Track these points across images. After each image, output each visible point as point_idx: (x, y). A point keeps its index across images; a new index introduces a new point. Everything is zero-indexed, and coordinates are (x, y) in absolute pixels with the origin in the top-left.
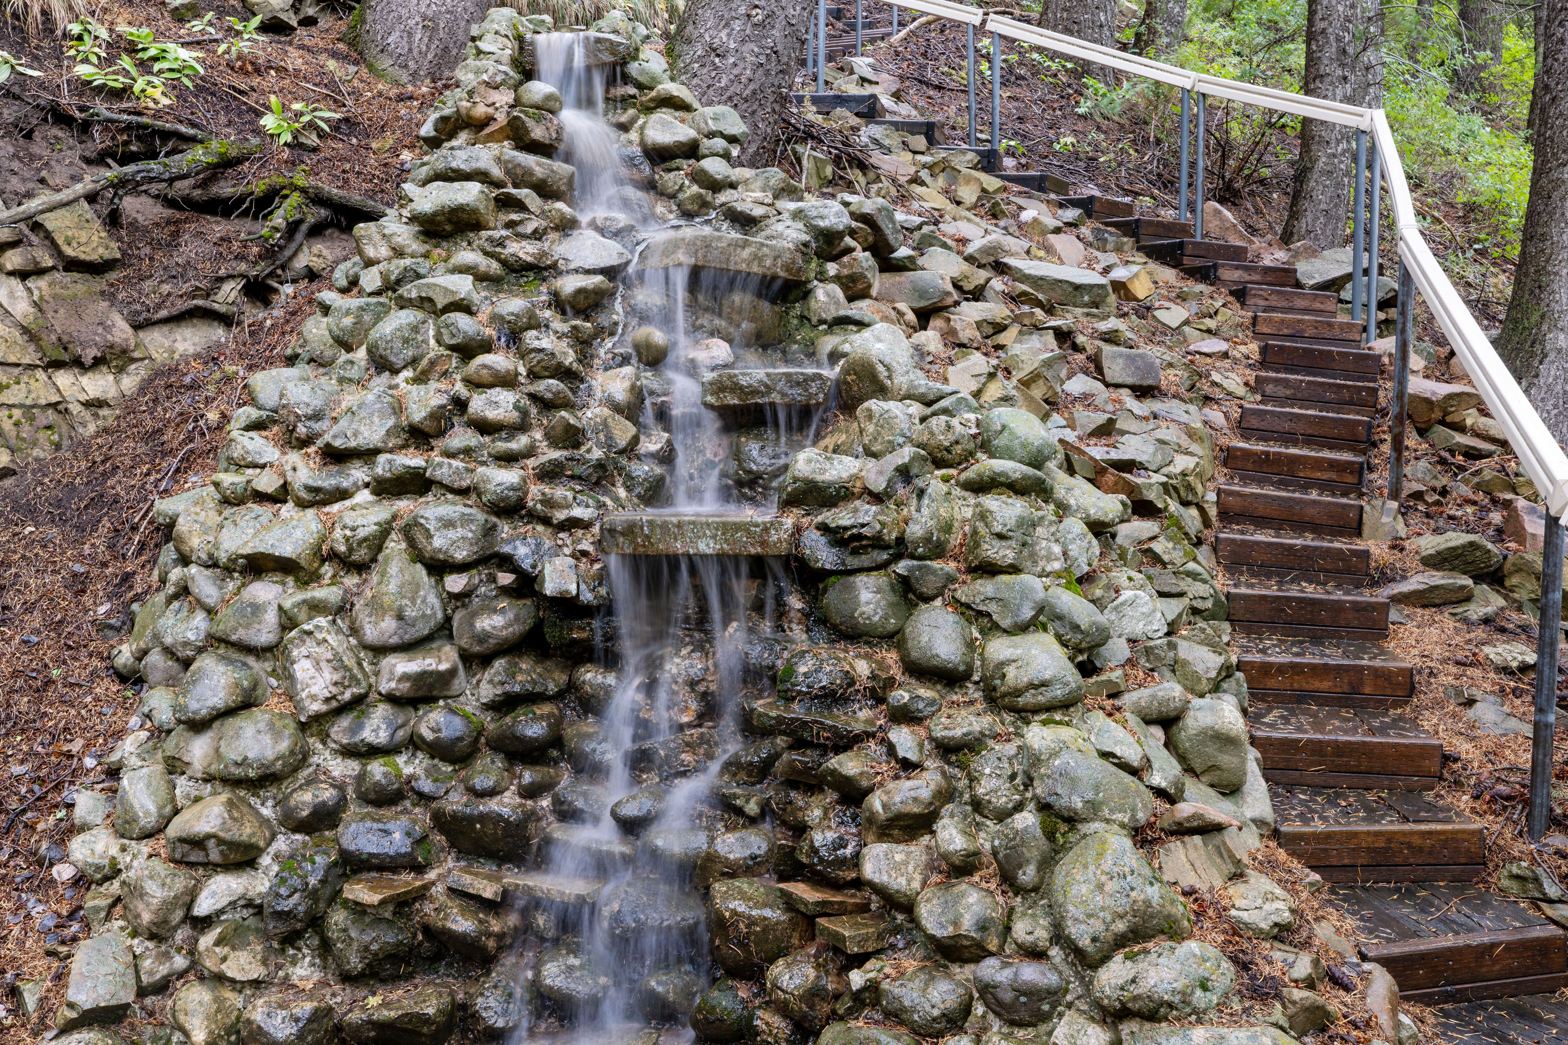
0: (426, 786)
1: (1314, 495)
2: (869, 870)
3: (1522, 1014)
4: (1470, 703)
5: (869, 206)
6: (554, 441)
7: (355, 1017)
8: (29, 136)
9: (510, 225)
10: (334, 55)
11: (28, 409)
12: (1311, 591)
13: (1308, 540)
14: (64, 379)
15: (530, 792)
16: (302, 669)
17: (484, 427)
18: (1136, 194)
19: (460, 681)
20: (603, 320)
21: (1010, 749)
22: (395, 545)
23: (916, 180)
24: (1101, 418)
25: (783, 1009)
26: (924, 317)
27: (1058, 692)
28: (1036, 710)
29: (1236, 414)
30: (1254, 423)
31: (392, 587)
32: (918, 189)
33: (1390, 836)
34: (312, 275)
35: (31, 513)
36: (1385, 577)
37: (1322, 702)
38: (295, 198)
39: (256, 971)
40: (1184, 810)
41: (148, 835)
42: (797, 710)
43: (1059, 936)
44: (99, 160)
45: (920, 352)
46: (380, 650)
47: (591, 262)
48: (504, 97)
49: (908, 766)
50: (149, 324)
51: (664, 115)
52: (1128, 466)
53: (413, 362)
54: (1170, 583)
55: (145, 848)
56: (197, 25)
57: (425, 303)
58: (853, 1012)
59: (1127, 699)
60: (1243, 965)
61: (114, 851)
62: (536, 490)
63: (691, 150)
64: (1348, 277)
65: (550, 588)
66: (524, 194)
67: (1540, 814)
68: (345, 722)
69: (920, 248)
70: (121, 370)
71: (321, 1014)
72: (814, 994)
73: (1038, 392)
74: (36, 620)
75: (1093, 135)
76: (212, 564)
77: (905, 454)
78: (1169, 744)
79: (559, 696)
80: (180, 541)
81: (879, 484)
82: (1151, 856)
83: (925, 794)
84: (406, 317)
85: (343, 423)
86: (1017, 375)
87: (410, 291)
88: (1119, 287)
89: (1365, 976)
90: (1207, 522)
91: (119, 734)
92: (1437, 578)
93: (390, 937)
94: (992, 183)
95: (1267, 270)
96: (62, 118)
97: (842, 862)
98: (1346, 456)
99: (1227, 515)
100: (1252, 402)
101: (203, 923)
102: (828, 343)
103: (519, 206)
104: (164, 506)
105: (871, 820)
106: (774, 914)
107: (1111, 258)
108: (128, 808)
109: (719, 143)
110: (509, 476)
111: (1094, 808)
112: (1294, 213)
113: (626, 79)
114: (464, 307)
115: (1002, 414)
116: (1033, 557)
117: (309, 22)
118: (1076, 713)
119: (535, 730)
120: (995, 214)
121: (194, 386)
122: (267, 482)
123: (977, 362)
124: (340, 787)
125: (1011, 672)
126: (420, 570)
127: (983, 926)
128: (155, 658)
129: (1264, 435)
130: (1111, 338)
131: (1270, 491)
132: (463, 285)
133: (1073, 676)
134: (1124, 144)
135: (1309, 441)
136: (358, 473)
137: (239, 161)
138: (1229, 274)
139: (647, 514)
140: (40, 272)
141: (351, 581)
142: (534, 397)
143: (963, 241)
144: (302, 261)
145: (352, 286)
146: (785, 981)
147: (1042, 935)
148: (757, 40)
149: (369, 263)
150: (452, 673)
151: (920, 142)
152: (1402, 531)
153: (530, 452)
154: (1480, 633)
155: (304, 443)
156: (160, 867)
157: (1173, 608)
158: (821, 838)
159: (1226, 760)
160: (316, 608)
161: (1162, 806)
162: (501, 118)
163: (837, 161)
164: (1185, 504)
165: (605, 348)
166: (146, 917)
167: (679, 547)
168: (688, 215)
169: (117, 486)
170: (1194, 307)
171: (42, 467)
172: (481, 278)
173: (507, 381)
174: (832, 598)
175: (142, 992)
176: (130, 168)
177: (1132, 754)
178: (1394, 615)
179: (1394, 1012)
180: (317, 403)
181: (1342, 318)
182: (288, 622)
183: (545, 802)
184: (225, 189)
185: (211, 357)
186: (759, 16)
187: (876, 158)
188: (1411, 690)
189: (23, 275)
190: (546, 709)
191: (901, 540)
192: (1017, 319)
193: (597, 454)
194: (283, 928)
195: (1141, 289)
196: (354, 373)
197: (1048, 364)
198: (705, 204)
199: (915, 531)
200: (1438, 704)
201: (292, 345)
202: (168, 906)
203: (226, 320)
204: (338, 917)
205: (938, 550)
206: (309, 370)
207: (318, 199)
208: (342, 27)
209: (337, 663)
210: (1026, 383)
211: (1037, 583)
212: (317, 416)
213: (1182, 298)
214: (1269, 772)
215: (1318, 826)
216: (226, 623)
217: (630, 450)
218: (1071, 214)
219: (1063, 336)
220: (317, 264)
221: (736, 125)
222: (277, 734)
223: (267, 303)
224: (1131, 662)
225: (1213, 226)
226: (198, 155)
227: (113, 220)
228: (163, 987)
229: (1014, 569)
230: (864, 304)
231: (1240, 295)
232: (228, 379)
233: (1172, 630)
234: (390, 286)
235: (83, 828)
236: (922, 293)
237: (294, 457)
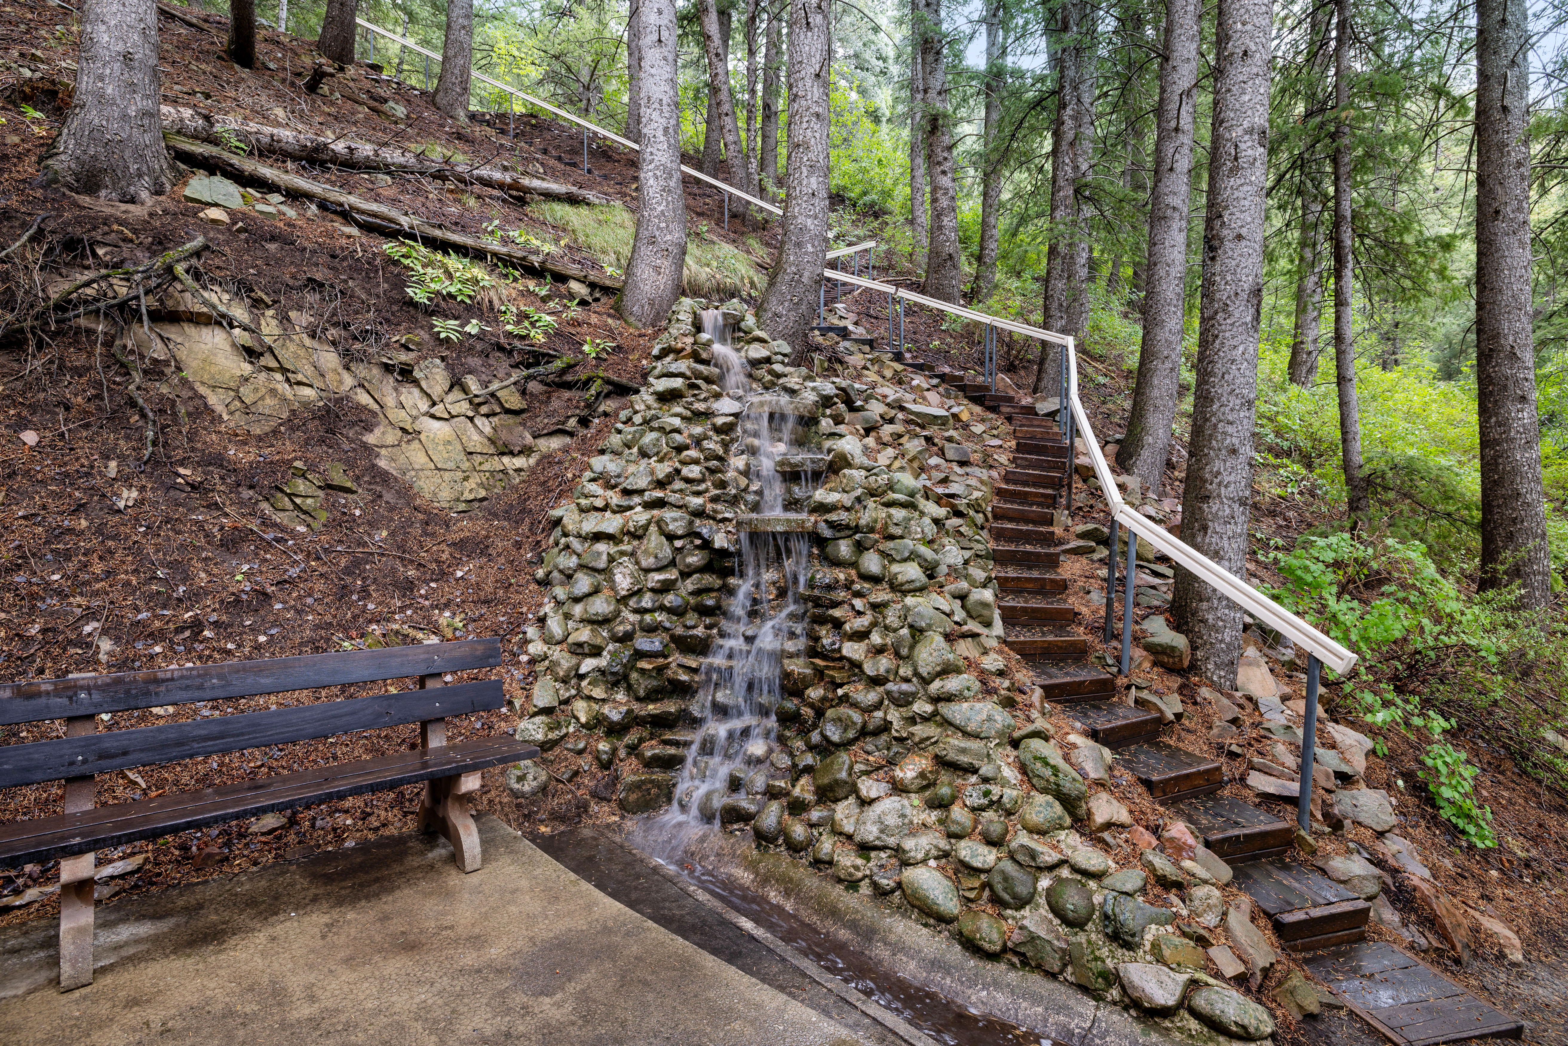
0: (667, 625)
1: (1034, 508)
2: (845, 652)
3: (1095, 707)
4: (1089, 592)
5: (844, 384)
6: (716, 486)
7: (643, 713)
8: (487, 356)
9: (694, 395)
10: (609, 315)
11: (491, 472)
12: (1029, 548)
13: (1030, 527)
14: (506, 460)
15: (708, 627)
16: (618, 578)
17: (688, 481)
18: (966, 369)
19: (679, 583)
20: (733, 436)
21: (899, 606)
22: (653, 528)
23: (865, 368)
24: (943, 475)
25: (812, 706)
26: (868, 431)
27: (918, 584)
28: (910, 591)
29: (1003, 473)
30: (1011, 477)
31: (653, 545)
32: (866, 372)
33: (1050, 642)
34: (606, 414)
35: (496, 516)
36: (1060, 543)
37: (1029, 593)
38: (599, 381)
39: (603, 696)
40: (965, 628)
41: (559, 643)
42: (816, 592)
43: (916, 674)
44: (516, 366)
45: (866, 448)
46: (647, 571)
47: (727, 411)
48: (689, 340)
49: (859, 613)
50: (540, 436)
51: (756, 345)
52: (953, 496)
53: (657, 454)
54: (967, 544)
55: (558, 648)
56: (551, 304)
57: (661, 429)
58: (838, 705)
59: (946, 588)
60: (983, 683)
61: (545, 649)
62: (709, 506)
63: (768, 360)
64: (1058, 411)
65: (717, 545)
66: (700, 382)
67: (1108, 633)
68: (635, 599)
69: (866, 401)
70: (529, 456)
71: (630, 712)
72: (824, 699)
73: (916, 465)
74: (502, 560)
75: (948, 340)
76: (579, 536)
77: (859, 491)
78: (963, 607)
79: (719, 590)
80: (564, 527)
81: (848, 504)
82: (951, 646)
83: (866, 623)
84: (654, 435)
85: (631, 479)
86: (907, 457)
87: (655, 424)
88: (955, 416)
89: (1032, 690)
90: (987, 520)
91: (541, 605)
92: (1081, 543)
93: (655, 683)
94: (899, 367)
95: (1023, 407)
96: (500, 348)
97: (834, 651)
98: (1050, 491)
99: (996, 517)
100: (1011, 468)
101: (582, 677)
102: (827, 444)
103: (698, 387)
104: (556, 513)
105: (845, 633)
106: (808, 671)
107: (952, 402)
108: (551, 632)
109: (780, 357)
110: (697, 501)
111: (929, 627)
112: (1039, 379)
113: (740, 330)
114: (678, 431)
115: (898, 476)
116: (910, 533)
117: (597, 300)
118: (925, 592)
119: (710, 602)
120: (900, 382)
121: (560, 462)
122: (599, 503)
123: (890, 452)
124: (633, 625)
125: (900, 577)
126: (663, 539)
127: (888, 671)
128: (555, 574)
129: (1015, 483)
130: (950, 439)
131: (1015, 506)
132: (677, 422)
133: (924, 579)
134: (963, 344)
135: (1034, 485)
136: (637, 499)
137: (575, 365)
138: (1005, 409)
139: (754, 516)
140: (495, 414)
141: (636, 543)
142: (707, 468)
143: (885, 397)
144: (601, 409)
145: (628, 421)
146: (812, 695)
147: (909, 673)
148: (796, 310)
149: (636, 412)
150: (676, 580)
151: (867, 348)
152: (1070, 522)
153: (707, 491)
154: (1097, 565)
155: (613, 487)
156: (567, 655)
157: (967, 554)
158: (825, 641)
159: (985, 612)
160: (622, 553)
161: (956, 627)
162: (689, 349)
163: (830, 360)
164: (977, 512)
165: (734, 448)
166: (561, 674)
167: (769, 529)
168: (767, 388)
169: (531, 504)
170: (988, 425)
171: (499, 497)
172: (684, 418)
173: (696, 462)
174: (829, 549)
175: (561, 703)
176: (531, 371)
177: (947, 609)
178: (1062, 558)
179: (1042, 703)
180: (619, 471)
181: (1056, 429)
182: (611, 559)
183: (715, 631)
184: (569, 378)
185: (566, 450)
186: (796, 300)
187: (847, 359)
188: (1066, 587)
189: (487, 416)
190: (714, 594)
191: (857, 526)
192: (908, 432)
193: (734, 491)
194: (614, 679)
195: (965, 417)
196: (632, 458)
197: (920, 452)
198: (774, 384)
199: (863, 522)
200: (1076, 593)
201: (601, 445)
202: (569, 670)
203: (571, 434)
204: (634, 675)
205: (872, 530)
206: (611, 456)
207: (608, 382)
208: (612, 302)
209: (632, 575)
210: (911, 461)
211: (910, 543)
212: (619, 476)
213: (983, 421)
214: (1004, 619)
215: (1022, 638)
216: (587, 559)
217: (745, 490)
218: (935, 381)
219: (928, 439)
220: (608, 409)
221: (787, 349)
222: (609, 604)
223: (587, 427)
224: (948, 574)
225: (1001, 385)
226: (558, 364)
227: (523, 393)
228: (567, 702)
229: (902, 537)
230: (842, 426)
231: (1009, 419)
232: (574, 459)
233: (966, 562)
234: (646, 422)
235: (531, 641)
236: (866, 421)
237: (610, 493)
